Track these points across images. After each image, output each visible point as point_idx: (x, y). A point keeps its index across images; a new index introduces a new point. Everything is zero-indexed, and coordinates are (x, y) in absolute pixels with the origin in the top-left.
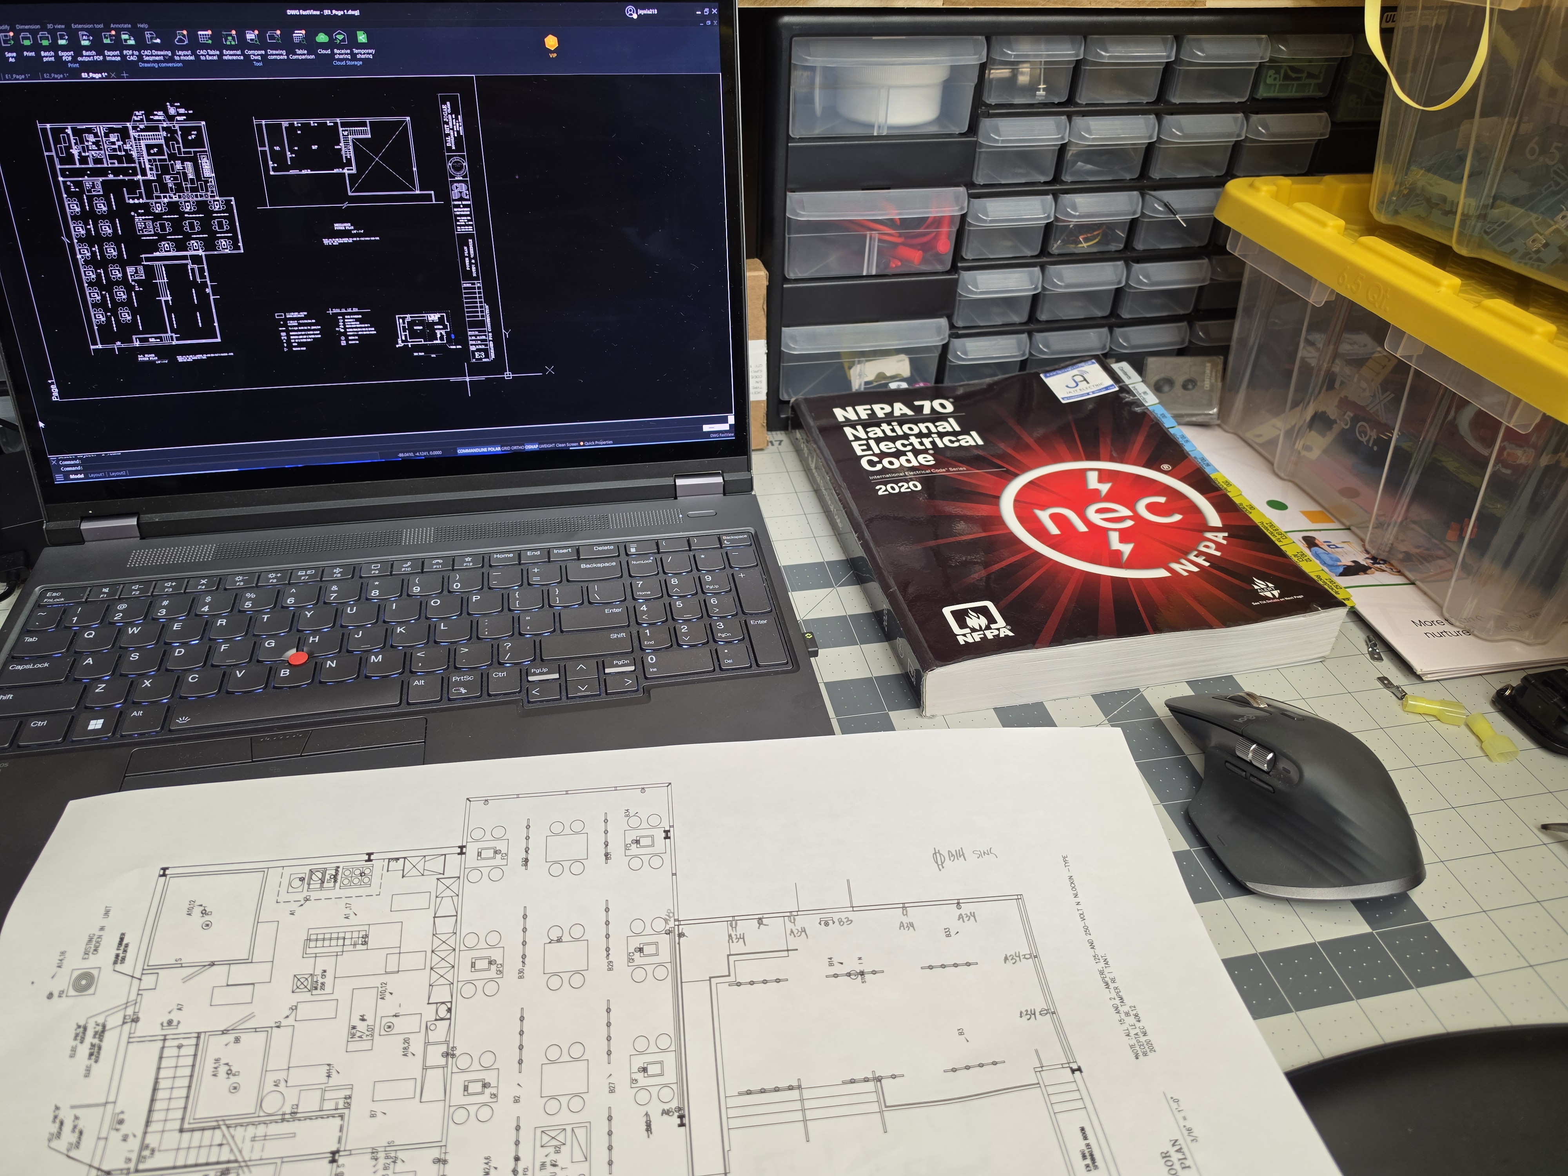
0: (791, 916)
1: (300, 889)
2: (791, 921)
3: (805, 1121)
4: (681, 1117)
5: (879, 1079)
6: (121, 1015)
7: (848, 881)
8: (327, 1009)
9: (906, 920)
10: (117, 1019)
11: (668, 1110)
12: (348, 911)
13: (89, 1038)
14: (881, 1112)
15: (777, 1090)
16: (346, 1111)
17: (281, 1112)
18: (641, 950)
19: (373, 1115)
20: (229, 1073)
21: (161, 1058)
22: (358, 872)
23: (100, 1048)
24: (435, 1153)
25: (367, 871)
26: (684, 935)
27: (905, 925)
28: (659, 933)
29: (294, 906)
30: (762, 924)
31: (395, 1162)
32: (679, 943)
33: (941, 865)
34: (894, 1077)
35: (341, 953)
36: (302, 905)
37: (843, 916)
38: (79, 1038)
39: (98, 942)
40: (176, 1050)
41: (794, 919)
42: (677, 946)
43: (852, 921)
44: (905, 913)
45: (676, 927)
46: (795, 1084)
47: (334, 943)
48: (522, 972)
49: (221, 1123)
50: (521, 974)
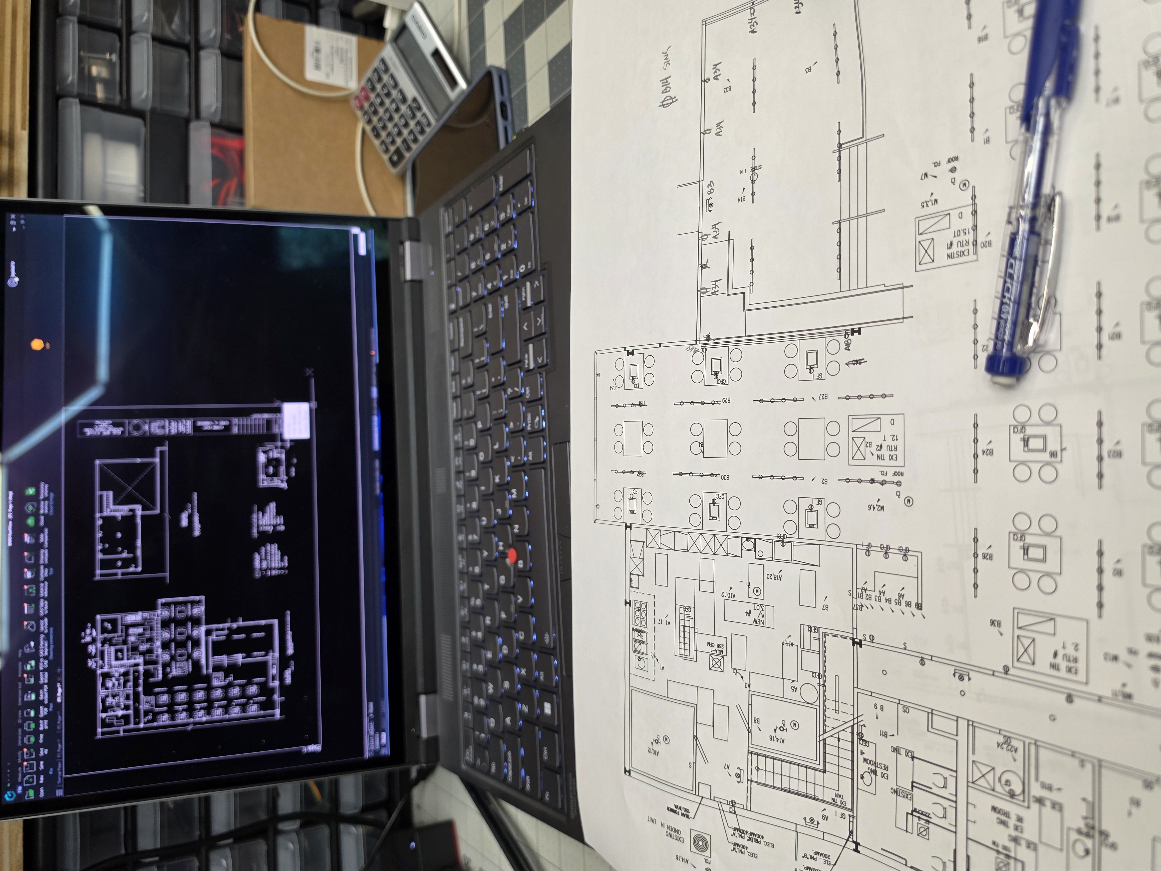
0: (702, 238)
1: (646, 661)
2: (706, 238)
3: (867, 215)
4: (853, 332)
5: (840, 145)
6: (728, 815)
7: (679, 186)
8: (739, 642)
9: (714, 131)
10: (730, 817)
11: (846, 345)
12: (664, 622)
13: (744, 842)
14: (867, 141)
15: (839, 244)
16: (821, 630)
17: (817, 687)
18: (716, 373)
19: (827, 608)
20: (782, 728)
21: (765, 785)
22: (637, 613)
23: (752, 834)
24: (862, 553)
25: (637, 605)
26: (708, 335)
27: (719, 130)
28: (704, 358)
29: (658, 666)
30: (706, 264)
31: (866, 590)
32: (714, 340)
33: (673, 99)
34: (839, 132)
35: (696, 629)
36: (657, 660)
37: (706, 189)
38: (743, 850)
39: (672, 829)
40: (760, 772)
41: (705, 235)
42: (716, 341)
43: (711, 181)
44: (709, 132)
45: (702, 342)
46: (836, 226)
47: (687, 635)
48: (724, 477)
49: (821, 738)
50: (726, 478)
